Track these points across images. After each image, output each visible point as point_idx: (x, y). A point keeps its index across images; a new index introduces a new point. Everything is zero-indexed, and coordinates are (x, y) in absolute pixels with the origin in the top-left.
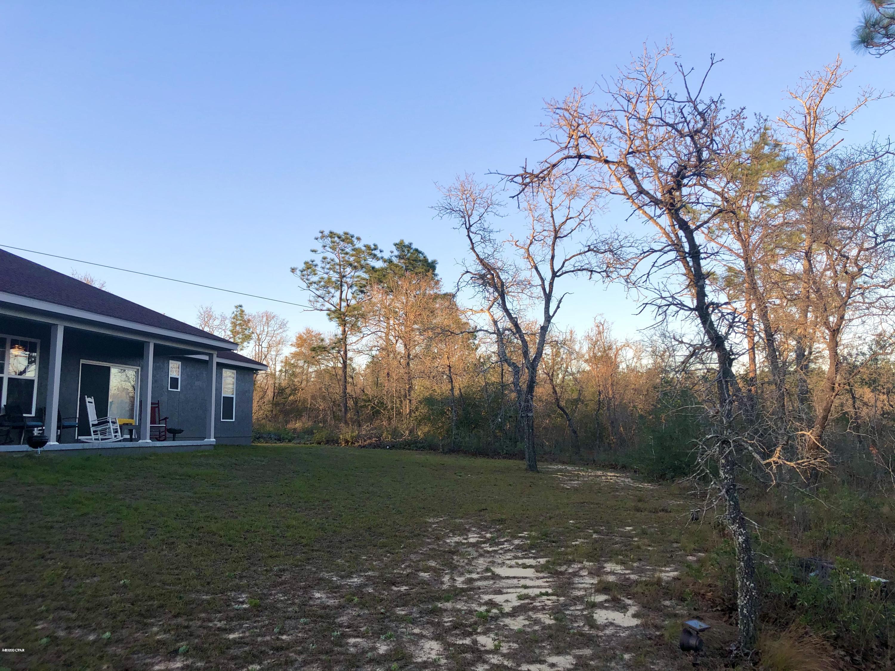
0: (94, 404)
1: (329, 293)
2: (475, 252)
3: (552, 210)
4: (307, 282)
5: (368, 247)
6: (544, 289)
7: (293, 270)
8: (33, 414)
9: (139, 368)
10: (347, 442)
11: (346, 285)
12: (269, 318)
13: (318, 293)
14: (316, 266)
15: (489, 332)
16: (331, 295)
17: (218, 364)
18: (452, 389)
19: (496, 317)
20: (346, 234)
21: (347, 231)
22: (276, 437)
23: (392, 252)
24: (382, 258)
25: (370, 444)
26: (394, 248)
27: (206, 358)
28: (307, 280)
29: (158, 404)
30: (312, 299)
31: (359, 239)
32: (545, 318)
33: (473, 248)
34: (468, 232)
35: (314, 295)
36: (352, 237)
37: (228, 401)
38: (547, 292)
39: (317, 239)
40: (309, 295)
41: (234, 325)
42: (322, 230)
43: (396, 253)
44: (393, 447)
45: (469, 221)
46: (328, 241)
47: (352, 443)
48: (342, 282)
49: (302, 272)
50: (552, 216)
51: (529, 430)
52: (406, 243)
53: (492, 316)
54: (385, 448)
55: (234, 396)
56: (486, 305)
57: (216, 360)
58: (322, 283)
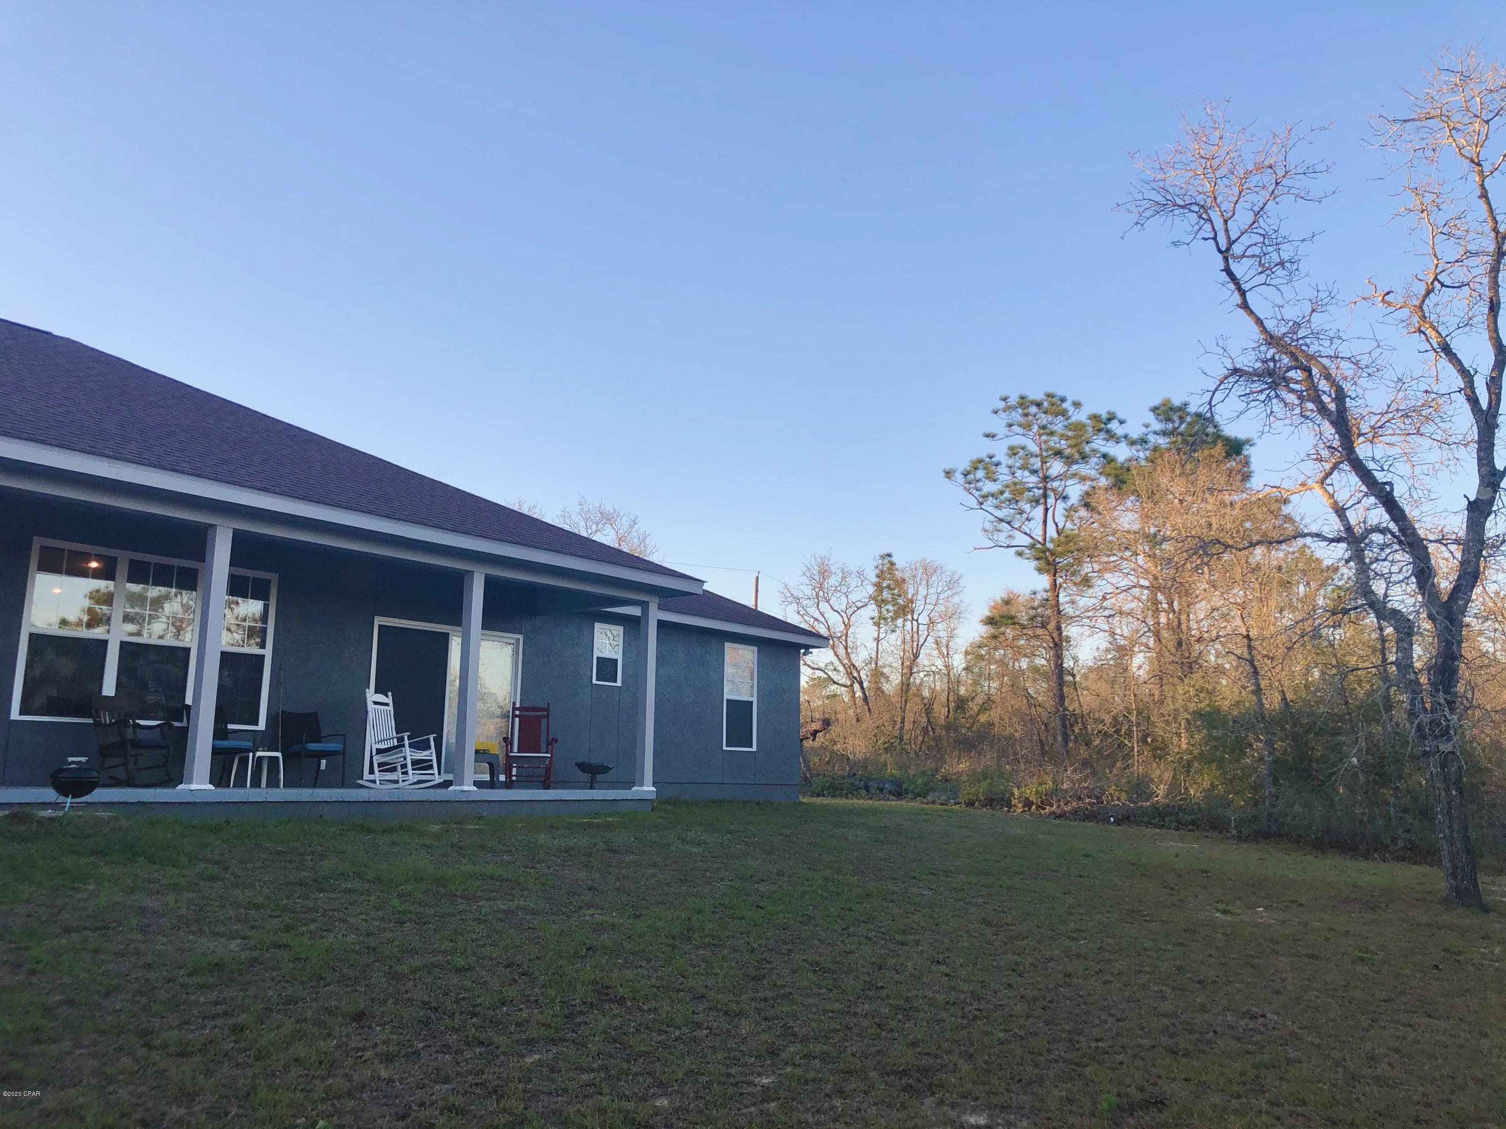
0: (391, 708)
1: (1021, 512)
2: (1251, 313)
3: (1483, 178)
4: (977, 494)
5: (1095, 417)
6: (1473, 400)
7: (948, 474)
8: (262, 726)
9: (521, 637)
10: (1028, 804)
11: (1052, 495)
12: (929, 570)
13: (1000, 514)
14: (998, 464)
15: (1325, 539)
16: (1025, 516)
17: (661, 624)
18: (1258, 691)
19: (1342, 497)
20: (1050, 396)
21: (1051, 390)
22: (894, 789)
23: (1147, 426)
24: (1126, 437)
25: (1075, 812)
26: (1151, 418)
27: (635, 611)
28: (978, 490)
29: (547, 710)
30: (988, 526)
31: (1077, 405)
32: (1482, 477)
33: (1245, 306)
34: (1226, 259)
35: (992, 518)
36: (1063, 400)
37: (740, 710)
38: (1484, 404)
39: (996, 412)
40: (981, 518)
41: (879, 587)
42: (1003, 394)
43: (1157, 426)
44: (1125, 819)
45: (1227, 230)
46: (1017, 416)
47: (1038, 807)
48: (1045, 489)
49: (966, 475)
50: (1484, 196)
51: (1448, 789)
52: (1177, 402)
53: (1332, 496)
54: (1106, 820)
55: (754, 700)
56: (1314, 470)
57: (656, 615)
58: (1007, 495)
